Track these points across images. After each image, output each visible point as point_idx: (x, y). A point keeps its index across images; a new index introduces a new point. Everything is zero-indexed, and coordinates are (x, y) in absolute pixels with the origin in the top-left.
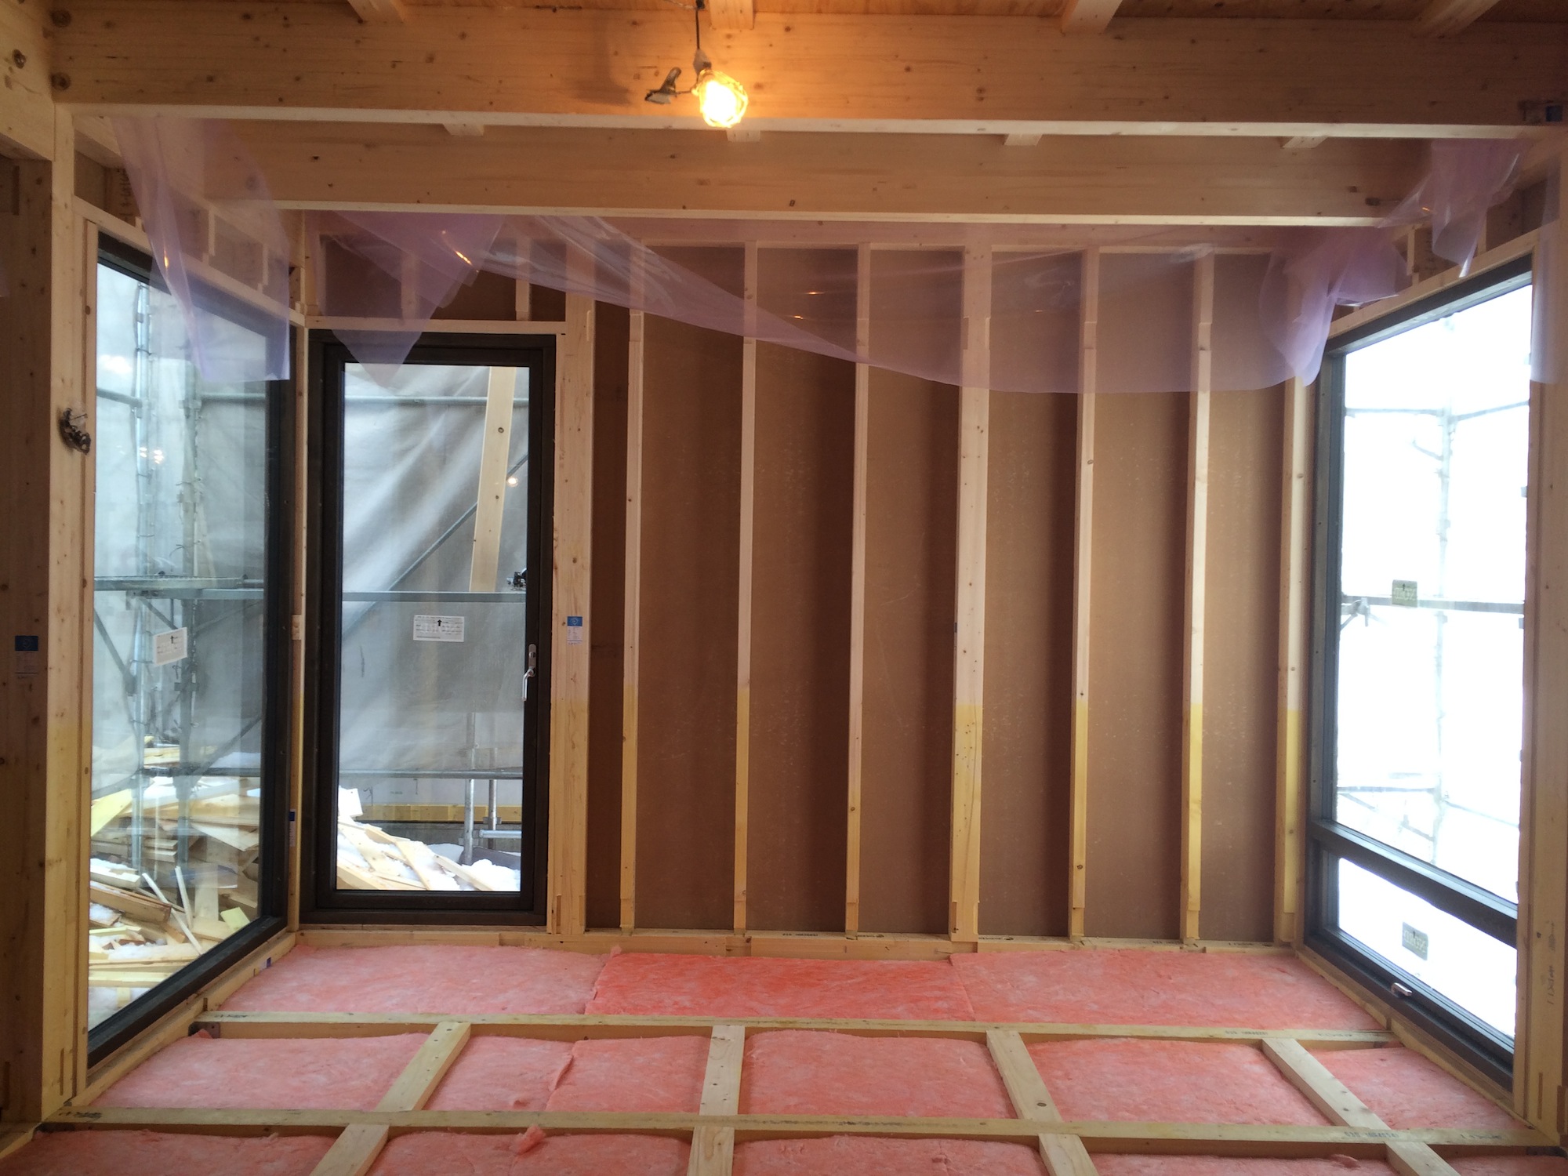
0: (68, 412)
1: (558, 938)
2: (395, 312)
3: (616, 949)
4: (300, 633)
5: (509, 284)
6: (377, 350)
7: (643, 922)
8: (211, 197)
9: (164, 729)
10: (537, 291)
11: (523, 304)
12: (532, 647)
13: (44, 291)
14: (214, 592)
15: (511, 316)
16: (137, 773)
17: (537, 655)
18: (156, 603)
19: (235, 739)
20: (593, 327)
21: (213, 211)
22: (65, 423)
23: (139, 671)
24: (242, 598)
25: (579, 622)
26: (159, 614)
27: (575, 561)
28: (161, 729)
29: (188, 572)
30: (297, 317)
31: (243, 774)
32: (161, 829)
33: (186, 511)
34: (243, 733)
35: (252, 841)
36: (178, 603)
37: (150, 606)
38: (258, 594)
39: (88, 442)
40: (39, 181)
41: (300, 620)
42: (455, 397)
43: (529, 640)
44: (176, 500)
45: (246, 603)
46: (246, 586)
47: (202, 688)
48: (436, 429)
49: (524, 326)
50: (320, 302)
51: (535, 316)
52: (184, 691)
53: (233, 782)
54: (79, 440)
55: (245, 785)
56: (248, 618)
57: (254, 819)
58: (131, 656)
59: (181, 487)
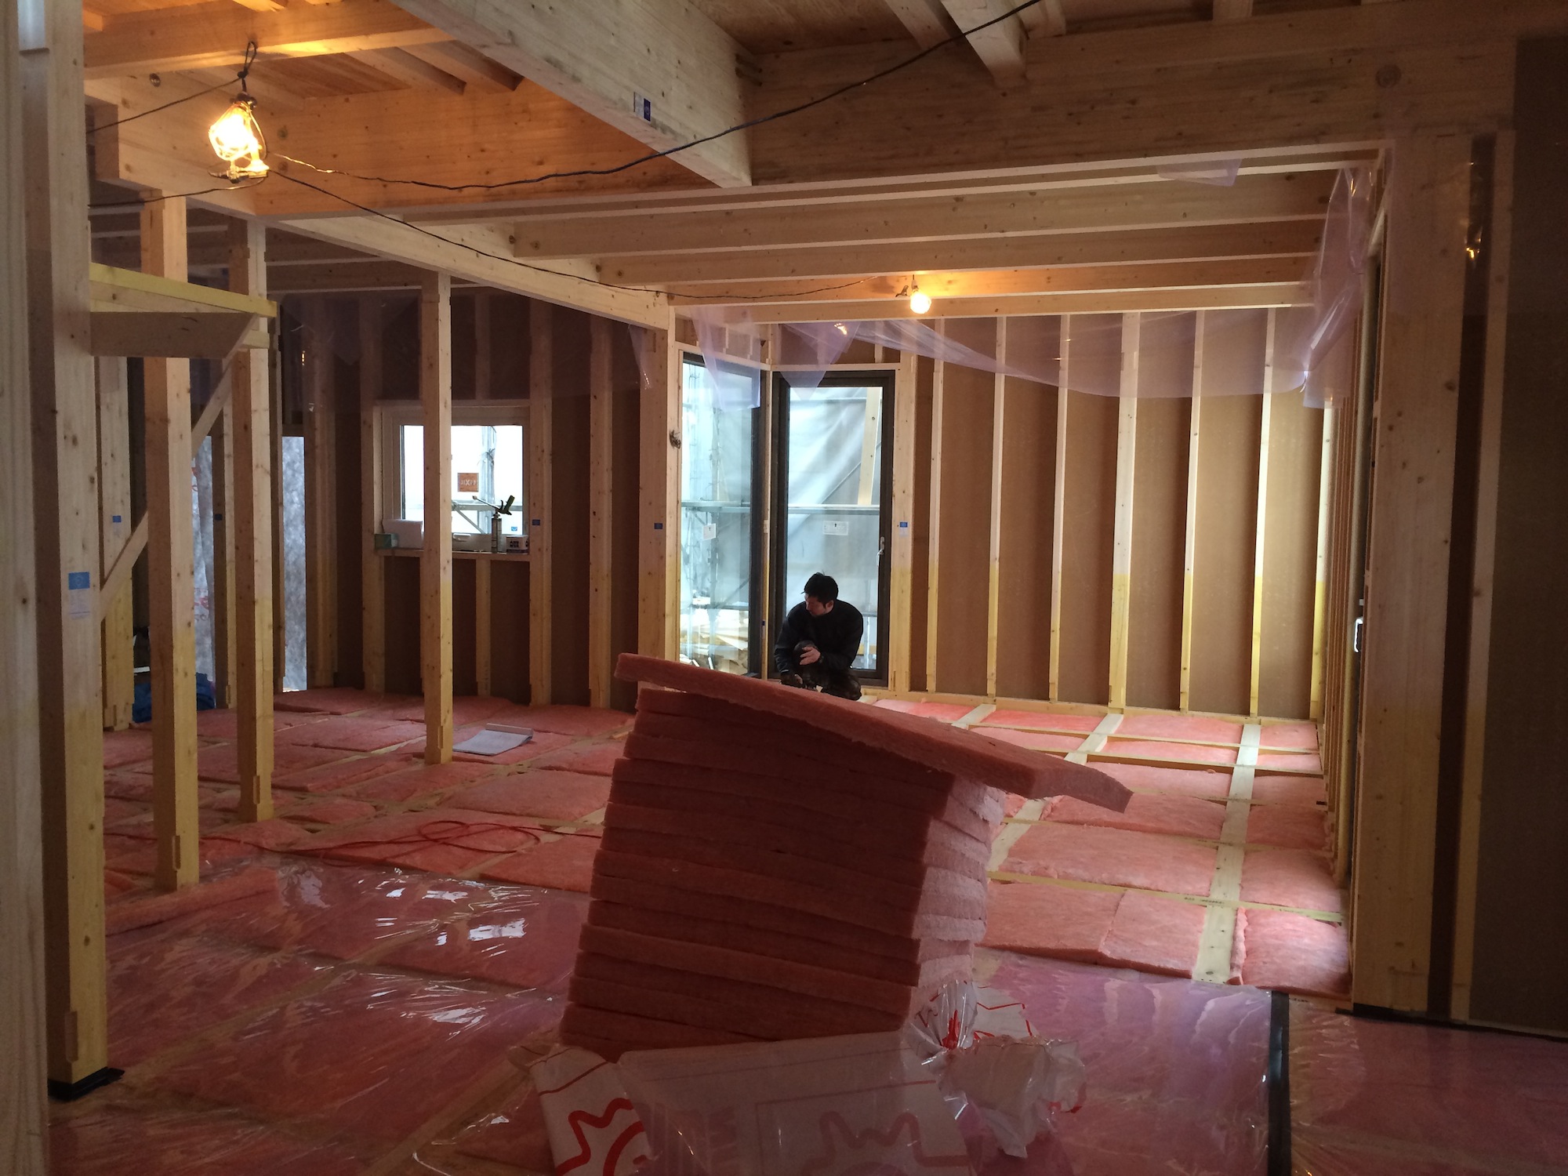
0: (673, 432)
1: (895, 693)
2: (814, 361)
3: (924, 700)
4: (767, 530)
5: (872, 346)
6: (805, 381)
7: (940, 689)
8: (726, 322)
9: (702, 588)
10: (886, 350)
11: (879, 354)
12: (883, 539)
13: (665, 384)
14: (726, 509)
15: (873, 361)
16: (690, 606)
17: (884, 543)
18: (699, 514)
19: (736, 591)
20: (916, 366)
21: (727, 327)
22: (672, 436)
23: (690, 552)
24: (739, 512)
25: (906, 525)
26: (700, 520)
27: (904, 492)
28: (700, 587)
29: (714, 499)
30: (766, 367)
31: (741, 609)
32: (701, 637)
33: (714, 464)
34: (741, 587)
35: (744, 646)
36: (709, 515)
37: (696, 516)
38: (748, 510)
39: (680, 444)
40: (663, 339)
41: (767, 523)
42: (854, 398)
43: (881, 535)
44: (709, 458)
45: (743, 515)
46: (742, 506)
47: (721, 562)
48: (844, 415)
49: (880, 366)
50: (778, 357)
51: (886, 360)
52: (712, 563)
53: (737, 613)
54: (677, 443)
55: (742, 615)
56: (743, 525)
57: (746, 634)
58: (687, 544)
59: (711, 452)
